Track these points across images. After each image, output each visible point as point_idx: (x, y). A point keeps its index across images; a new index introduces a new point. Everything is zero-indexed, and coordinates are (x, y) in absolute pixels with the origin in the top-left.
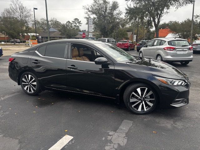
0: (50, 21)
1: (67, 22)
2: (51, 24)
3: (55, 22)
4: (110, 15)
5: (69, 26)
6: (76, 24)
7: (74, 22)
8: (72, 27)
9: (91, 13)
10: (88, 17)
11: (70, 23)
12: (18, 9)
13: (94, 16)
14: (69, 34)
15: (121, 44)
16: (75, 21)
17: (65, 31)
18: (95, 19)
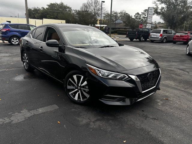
0: (119, 14)
1: (136, 14)
2: (120, 16)
3: (124, 14)
4: (183, 4)
5: (138, 18)
6: (145, 15)
7: (143, 13)
8: (140, 18)
9: (160, 2)
10: (155, 7)
11: (139, 14)
12: (93, 4)
13: (164, 5)
14: (133, 26)
15: (178, 36)
16: (145, 12)
17: (129, 23)
18: (163, 9)
